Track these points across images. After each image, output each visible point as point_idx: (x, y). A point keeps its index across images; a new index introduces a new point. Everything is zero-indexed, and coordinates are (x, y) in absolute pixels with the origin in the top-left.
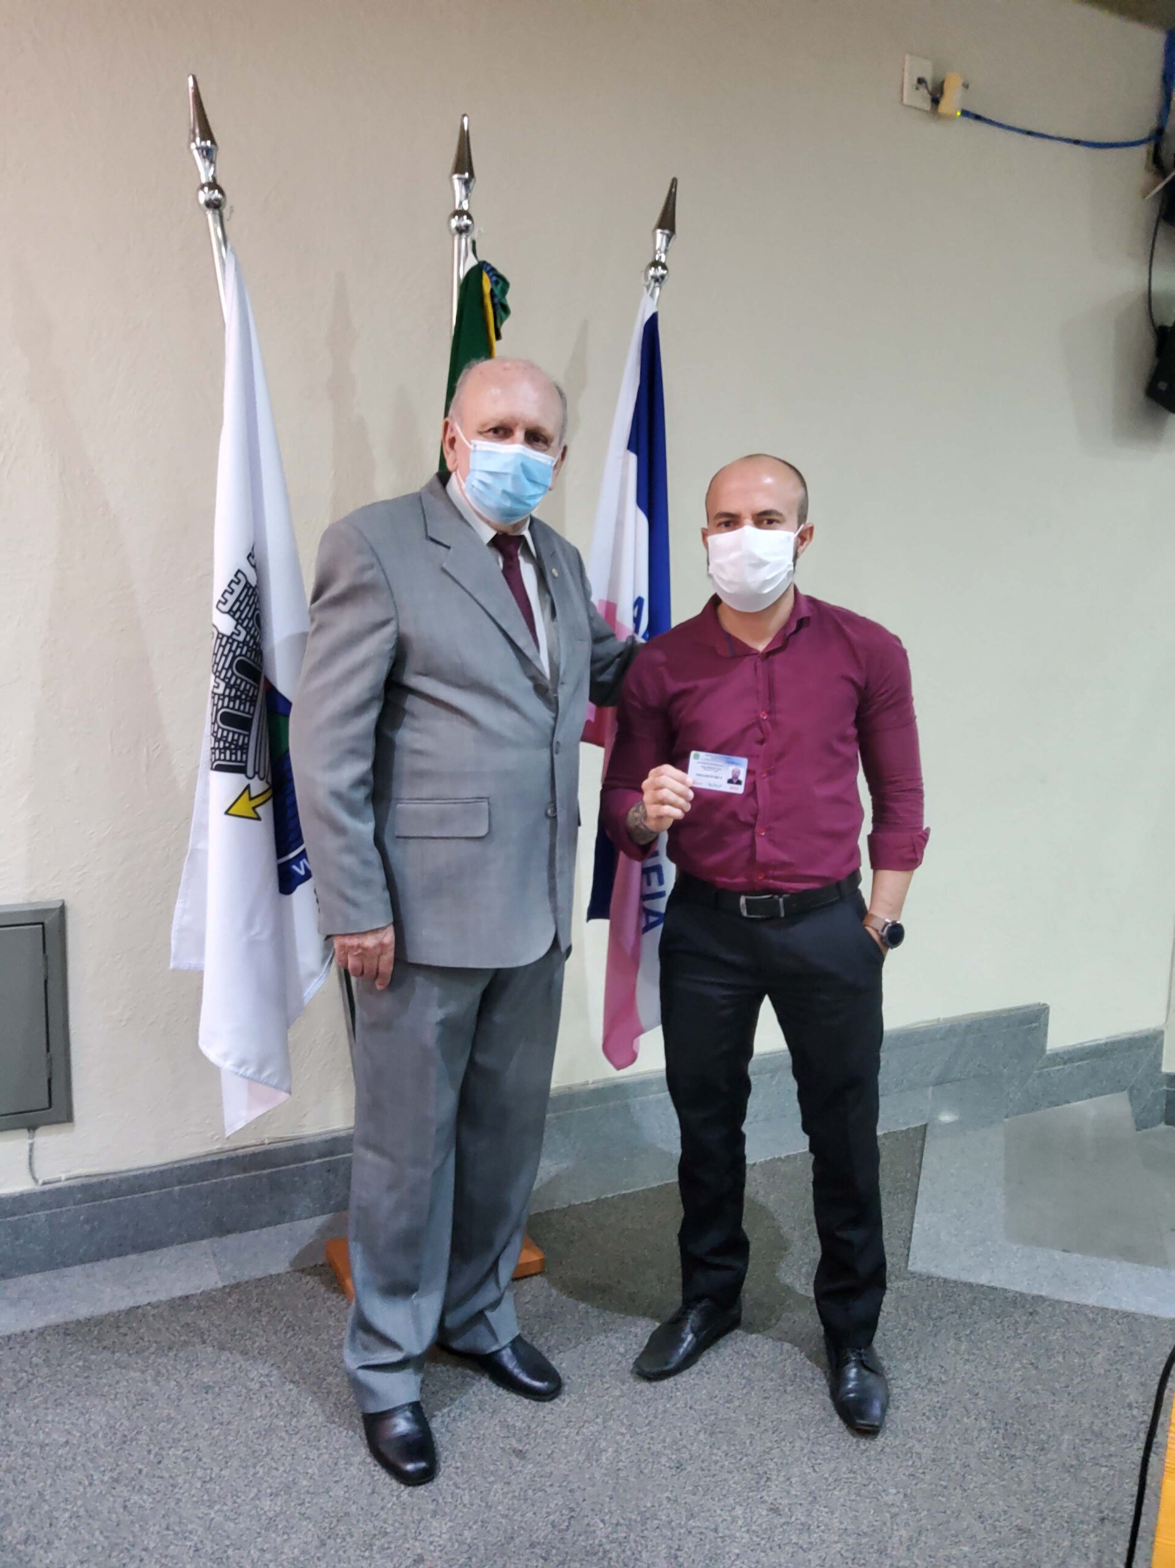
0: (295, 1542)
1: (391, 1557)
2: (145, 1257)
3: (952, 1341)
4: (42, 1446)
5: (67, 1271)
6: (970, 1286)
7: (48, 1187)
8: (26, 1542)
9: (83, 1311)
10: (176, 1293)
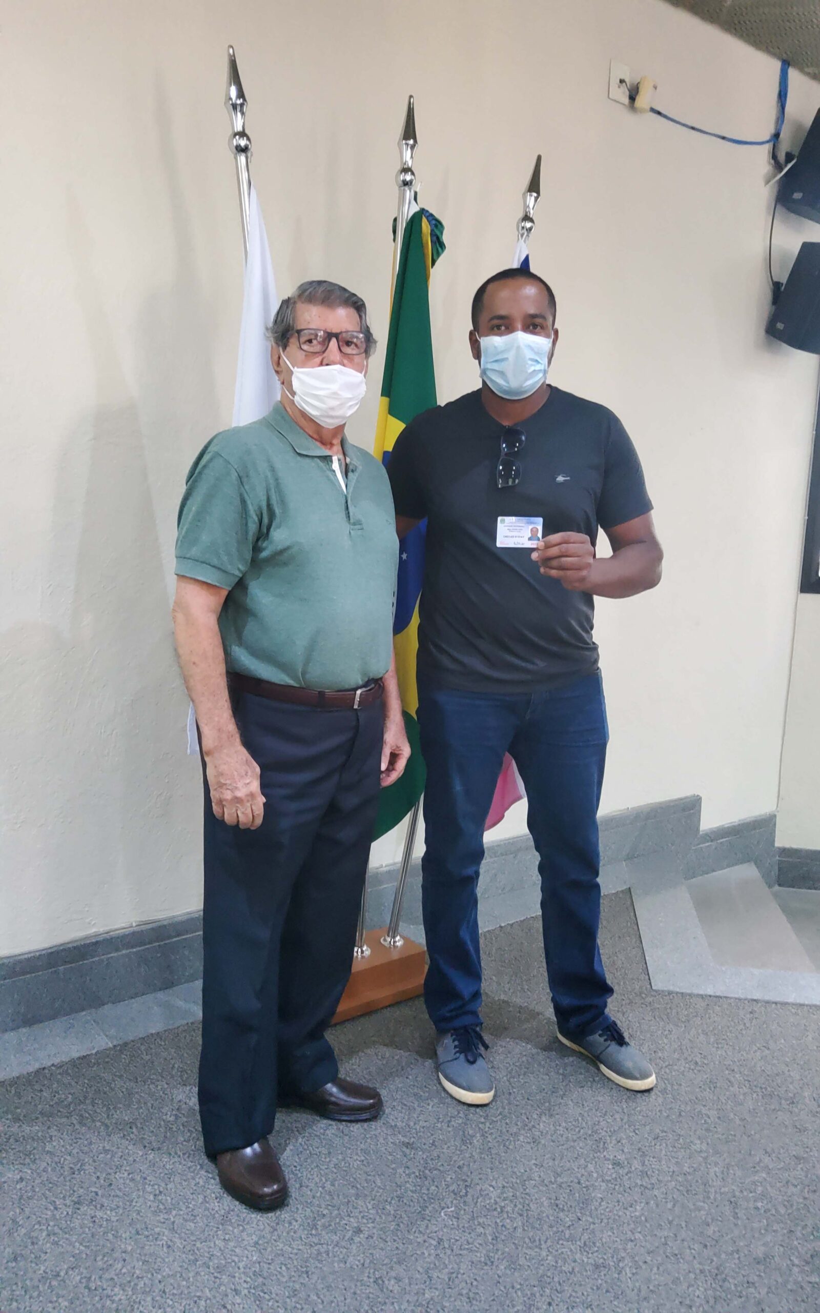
2: (37, 1029)
3: (702, 1037)
10: (75, 1055)
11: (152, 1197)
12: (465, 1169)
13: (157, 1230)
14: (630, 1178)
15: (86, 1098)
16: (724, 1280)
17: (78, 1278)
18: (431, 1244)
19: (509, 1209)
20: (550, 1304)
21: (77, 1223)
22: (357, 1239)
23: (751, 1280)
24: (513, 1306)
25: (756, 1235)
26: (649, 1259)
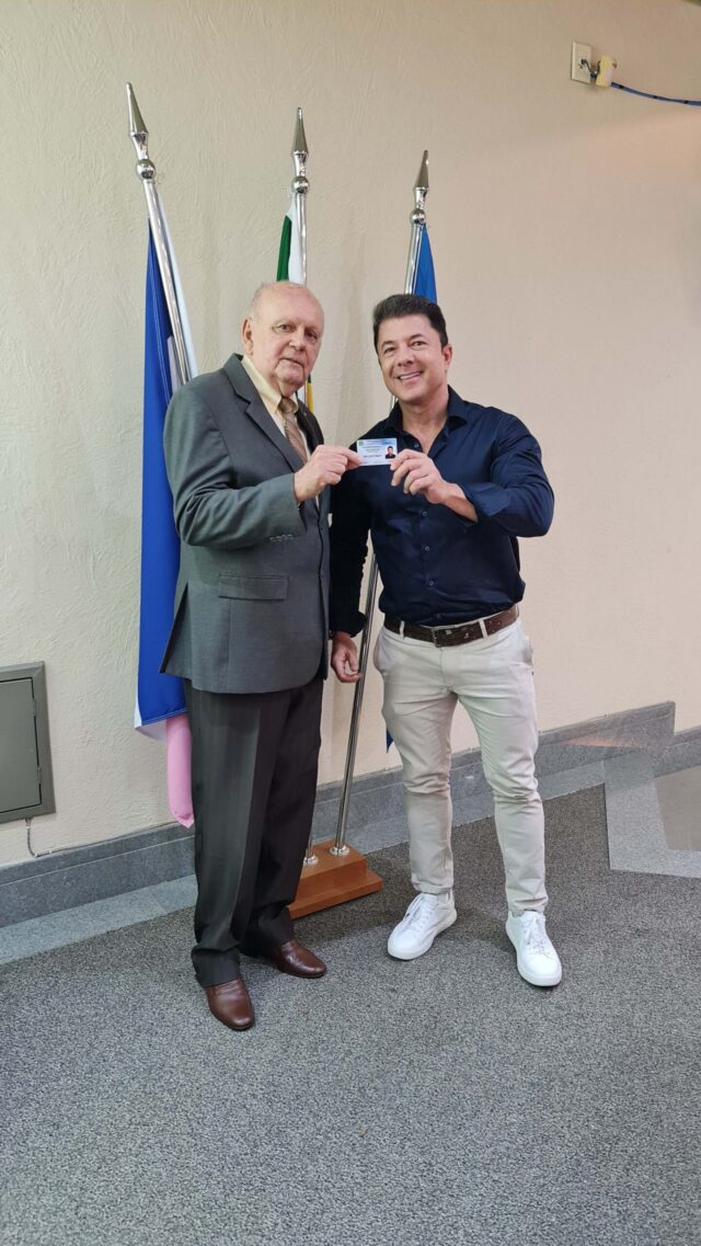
0: (268, 1052)
1: (331, 1053)
2: (108, 901)
3: (646, 908)
4: (79, 1017)
5: (57, 915)
6: (652, 875)
7: (40, 859)
8: (91, 1072)
9: (77, 937)
10: (137, 921)
11: (194, 1027)
12: (436, 1009)
13: (197, 1051)
14: (568, 1019)
15: (145, 953)
16: (634, 1099)
17: (137, 1085)
18: (404, 1064)
19: (467, 1039)
20: (492, 1111)
21: (136, 1046)
22: (347, 1059)
23: (655, 1099)
24: (464, 1111)
25: (666, 1066)
26: (575, 1080)
